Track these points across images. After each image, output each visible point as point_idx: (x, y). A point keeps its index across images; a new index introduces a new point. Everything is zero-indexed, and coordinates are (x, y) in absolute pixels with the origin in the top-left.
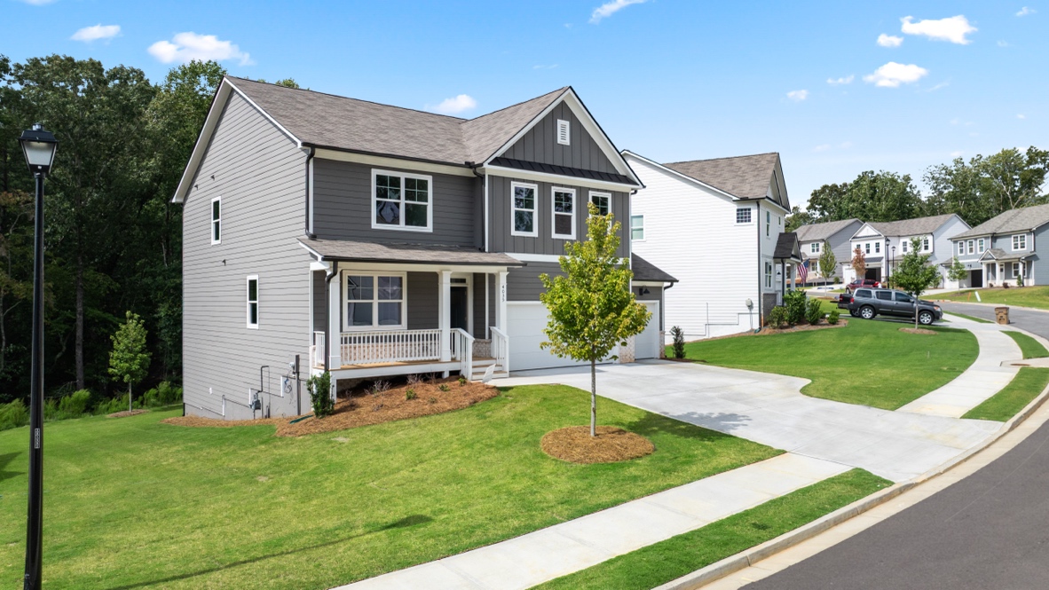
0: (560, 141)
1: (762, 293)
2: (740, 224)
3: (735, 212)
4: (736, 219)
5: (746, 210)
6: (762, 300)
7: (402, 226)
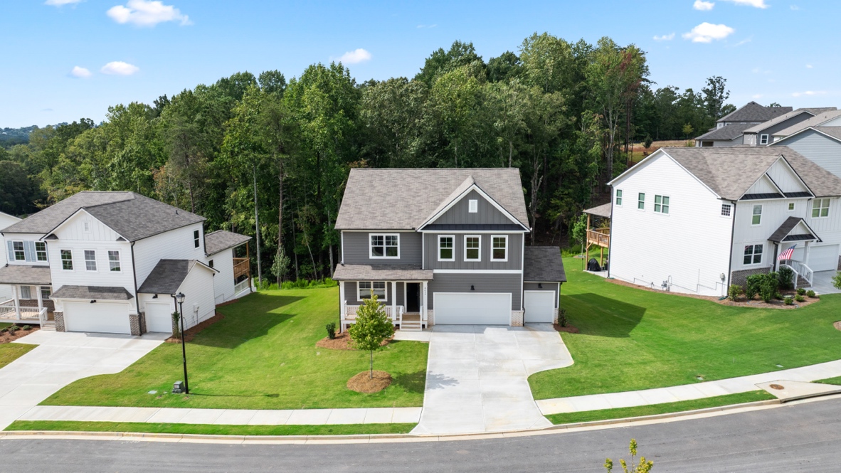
0: (470, 211)
1: (732, 271)
2: (723, 216)
3: (721, 207)
4: (721, 212)
5: (727, 206)
6: (731, 276)
7: (384, 257)
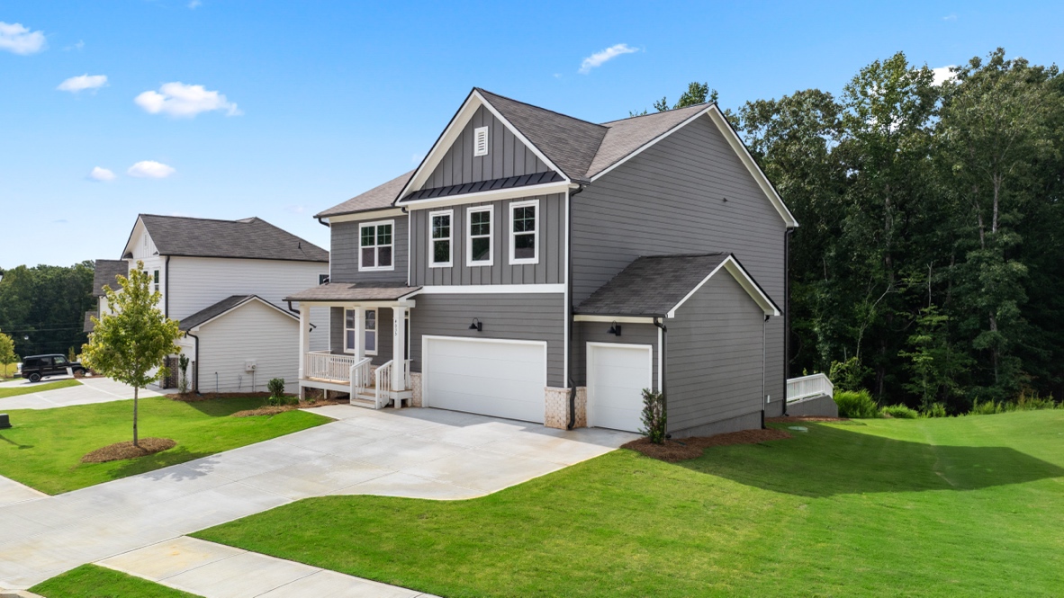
0: (477, 153)
7: (376, 268)
